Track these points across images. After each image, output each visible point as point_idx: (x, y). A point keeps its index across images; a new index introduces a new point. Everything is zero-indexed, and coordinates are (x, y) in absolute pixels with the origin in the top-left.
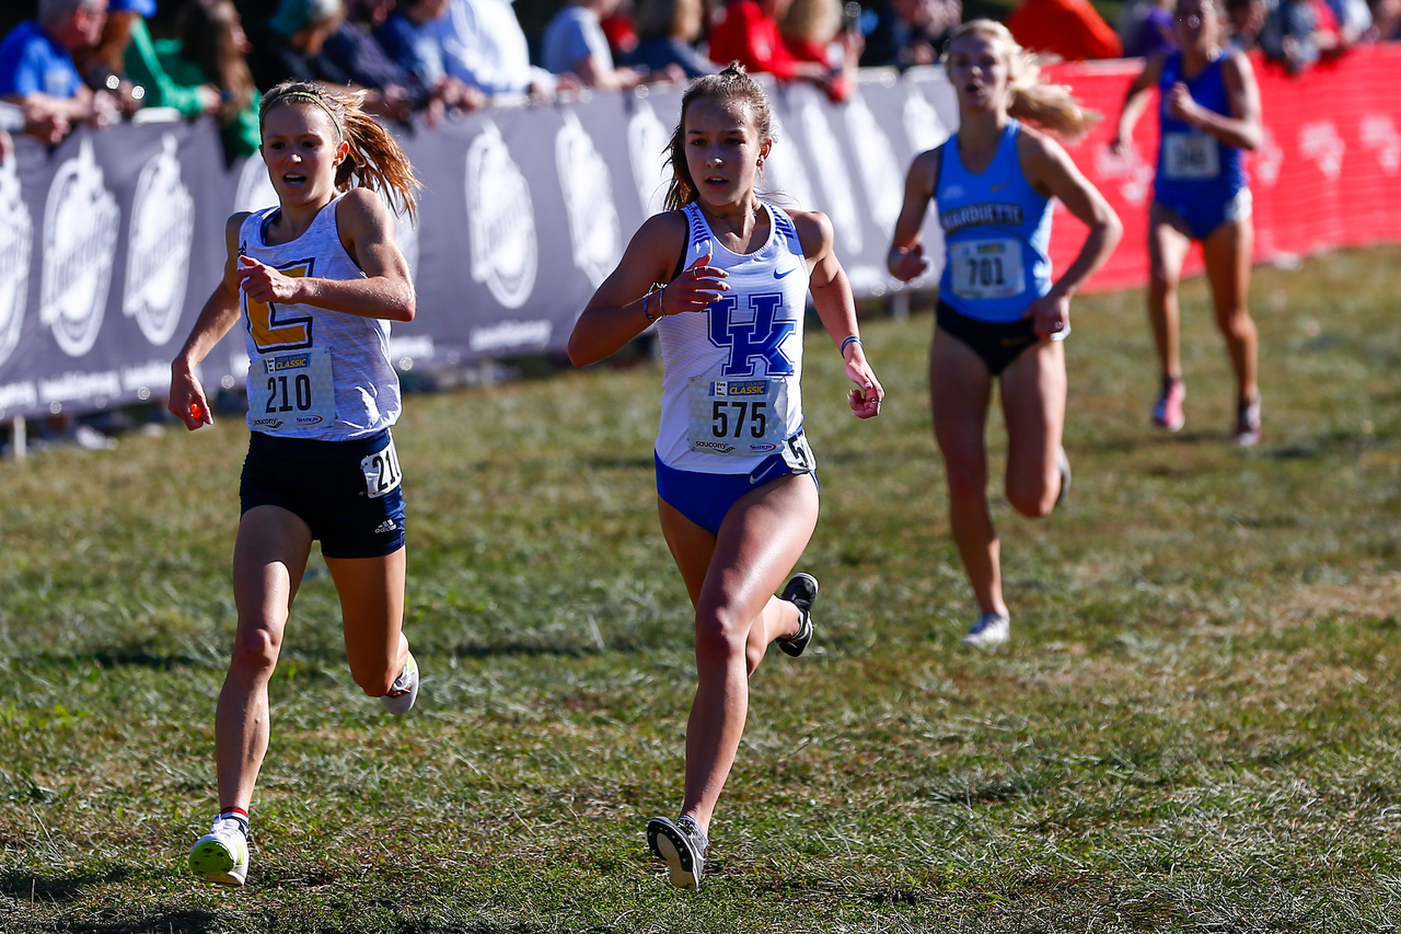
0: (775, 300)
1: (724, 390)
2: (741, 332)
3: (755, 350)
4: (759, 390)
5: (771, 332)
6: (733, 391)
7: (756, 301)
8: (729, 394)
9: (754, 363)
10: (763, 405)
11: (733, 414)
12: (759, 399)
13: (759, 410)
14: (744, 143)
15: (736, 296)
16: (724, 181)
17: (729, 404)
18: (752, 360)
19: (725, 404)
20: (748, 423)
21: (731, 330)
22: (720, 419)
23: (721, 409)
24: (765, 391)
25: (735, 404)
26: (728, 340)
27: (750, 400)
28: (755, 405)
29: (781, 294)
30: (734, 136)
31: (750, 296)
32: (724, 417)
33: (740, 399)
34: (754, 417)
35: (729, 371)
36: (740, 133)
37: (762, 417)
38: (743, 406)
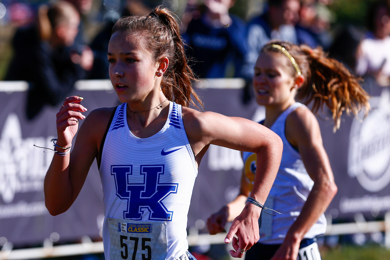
0: (159, 169)
1: (125, 228)
2: (136, 190)
3: (144, 202)
4: (146, 230)
5: (156, 191)
6: (130, 229)
7: (145, 170)
8: (128, 232)
9: (143, 212)
10: (149, 240)
11: (131, 244)
12: (146, 236)
13: (147, 243)
14: (138, 61)
15: (132, 166)
16: (126, 87)
17: (129, 238)
18: (142, 210)
19: (126, 238)
20: (140, 252)
21: (130, 188)
22: (124, 247)
23: (124, 241)
24: (149, 231)
25: (132, 238)
26: (127, 195)
27: (140, 236)
28: (144, 240)
29: (164, 165)
30: (130, 56)
31: (141, 166)
32: (126, 245)
33: (134, 235)
34: (144, 248)
35: (128, 216)
36: (133, 54)
37: (149, 248)
38: (136, 240)
